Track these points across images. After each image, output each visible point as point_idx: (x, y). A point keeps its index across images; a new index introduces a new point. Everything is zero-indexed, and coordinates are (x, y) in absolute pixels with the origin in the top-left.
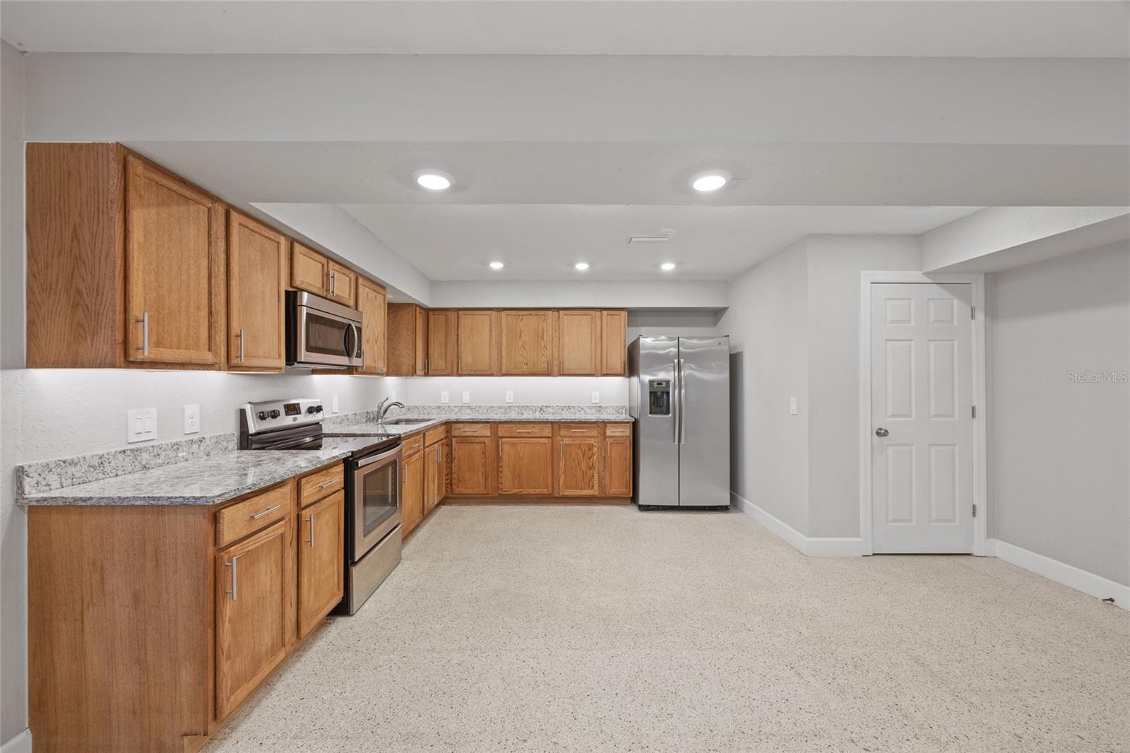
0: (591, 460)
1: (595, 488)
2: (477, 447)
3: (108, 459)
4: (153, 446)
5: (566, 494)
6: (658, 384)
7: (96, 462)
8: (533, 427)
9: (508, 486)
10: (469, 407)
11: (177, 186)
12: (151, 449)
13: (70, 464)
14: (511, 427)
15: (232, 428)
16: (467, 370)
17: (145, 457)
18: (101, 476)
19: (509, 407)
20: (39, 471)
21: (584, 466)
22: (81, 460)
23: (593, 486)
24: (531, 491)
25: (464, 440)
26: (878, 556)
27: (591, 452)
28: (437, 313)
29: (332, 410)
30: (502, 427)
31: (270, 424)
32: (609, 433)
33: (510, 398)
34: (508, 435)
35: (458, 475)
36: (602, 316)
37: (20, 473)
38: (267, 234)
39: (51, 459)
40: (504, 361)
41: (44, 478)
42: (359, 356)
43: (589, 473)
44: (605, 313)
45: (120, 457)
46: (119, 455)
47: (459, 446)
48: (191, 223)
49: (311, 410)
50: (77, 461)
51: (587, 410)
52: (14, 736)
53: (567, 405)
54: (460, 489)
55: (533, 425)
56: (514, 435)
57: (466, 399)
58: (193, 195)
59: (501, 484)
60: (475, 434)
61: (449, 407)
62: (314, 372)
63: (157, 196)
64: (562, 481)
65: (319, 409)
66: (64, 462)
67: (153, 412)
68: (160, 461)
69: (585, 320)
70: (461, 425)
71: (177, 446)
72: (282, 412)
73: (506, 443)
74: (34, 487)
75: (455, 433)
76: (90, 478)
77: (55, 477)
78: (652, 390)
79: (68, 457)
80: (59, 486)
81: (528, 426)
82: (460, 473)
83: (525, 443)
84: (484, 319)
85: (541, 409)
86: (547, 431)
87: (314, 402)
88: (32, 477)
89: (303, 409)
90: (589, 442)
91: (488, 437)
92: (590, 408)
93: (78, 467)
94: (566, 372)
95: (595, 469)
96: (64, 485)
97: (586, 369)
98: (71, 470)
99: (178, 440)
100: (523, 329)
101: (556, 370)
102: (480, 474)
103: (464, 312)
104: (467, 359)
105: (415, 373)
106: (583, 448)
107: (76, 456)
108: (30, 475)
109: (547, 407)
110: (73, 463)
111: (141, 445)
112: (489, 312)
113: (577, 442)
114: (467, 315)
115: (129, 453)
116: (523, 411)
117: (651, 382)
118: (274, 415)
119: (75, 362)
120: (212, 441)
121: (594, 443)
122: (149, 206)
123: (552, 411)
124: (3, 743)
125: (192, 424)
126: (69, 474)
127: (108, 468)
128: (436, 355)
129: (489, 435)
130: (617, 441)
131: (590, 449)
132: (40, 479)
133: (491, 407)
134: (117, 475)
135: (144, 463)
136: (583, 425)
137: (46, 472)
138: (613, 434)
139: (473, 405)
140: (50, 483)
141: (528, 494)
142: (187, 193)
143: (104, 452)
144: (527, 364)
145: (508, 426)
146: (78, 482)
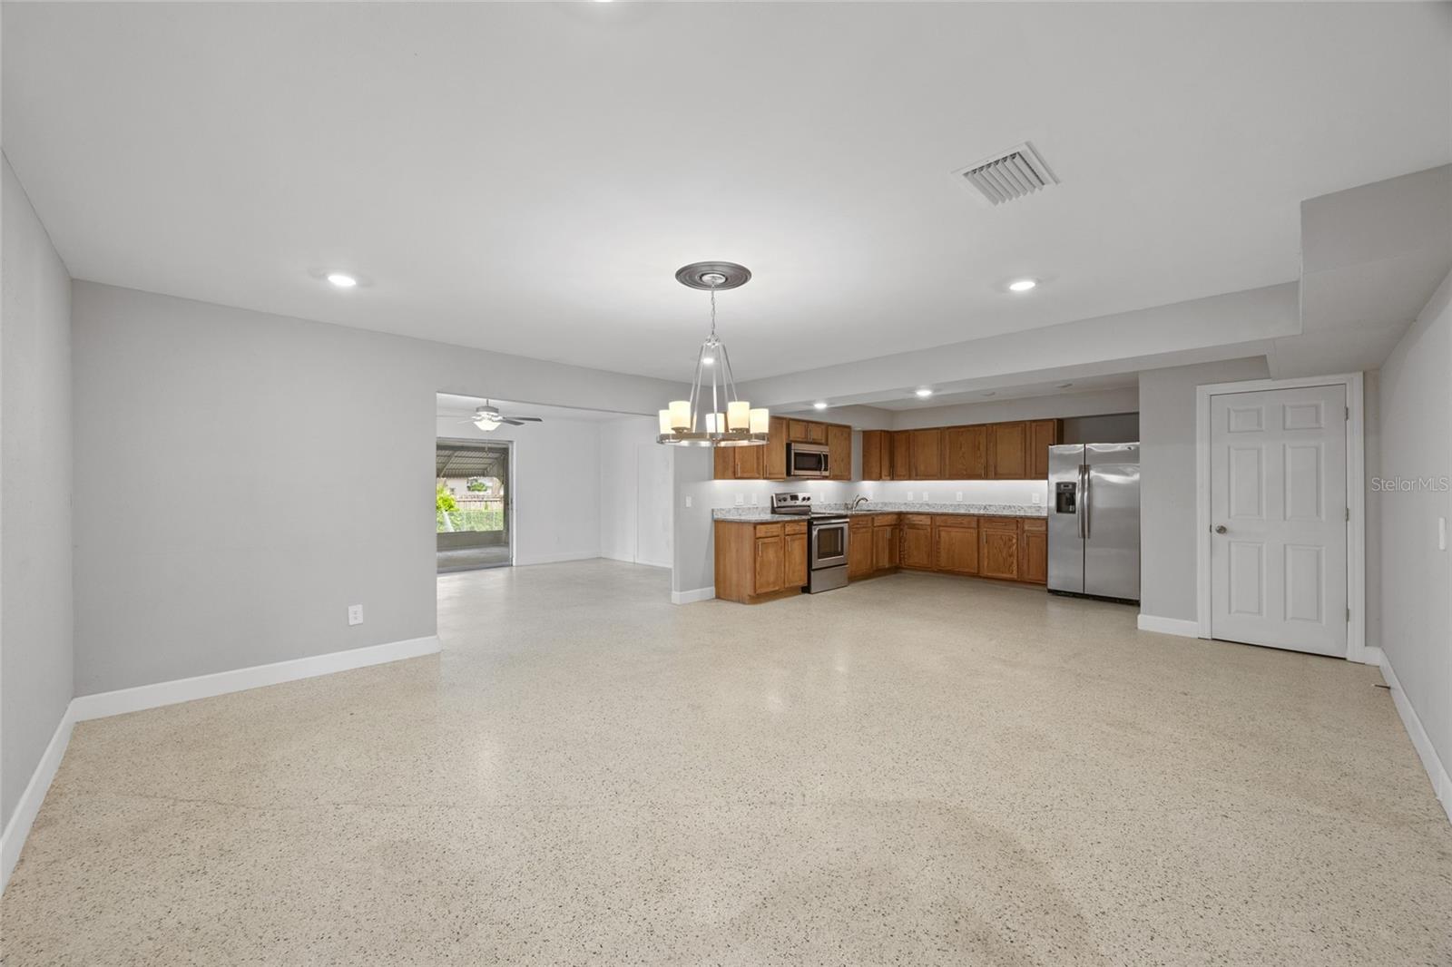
0: (1011, 548)
1: (1014, 572)
2: (922, 532)
5: (990, 575)
6: (1065, 485)
8: (961, 519)
9: (945, 564)
10: (928, 505)
14: (946, 519)
15: (769, 505)
16: (920, 475)
17: (740, 511)
21: (1004, 554)
23: (1012, 571)
24: (962, 570)
25: (913, 525)
26: (1218, 642)
27: (1011, 543)
28: (899, 434)
30: (940, 518)
31: (783, 504)
33: (959, 497)
34: (943, 524)
35: (909, 552)
36: (1031, 427)
37: (713, 510)
42: (826, 470)
43: (1009, 560)
49: (804, 499)
53: (1008, 505)
56: (948, 524)
57: (926, 498)
59: (939, 562)
60: (920, 522)
61: (913, 504)
62: (808, 479)
64: (986, 564)
65: (809, 499)
67: (742, 495)
68: (745, 513)
70: (911, 515)
71: (749, 509)
72: (789, 499)
73: (944, 530)
78: (1059, 491)
82: (910, 550)
83: (957, 531)
85: (985, 507)
86: (974, 523)
87: (807, 495)
89: (800, 498)
90: (1009, 534)
91: (929, 525)
92: (1029, 507)
94: (999, 476)
95: (1014, 557)
97: (1016, 474)
101: (991, 474)
102: (924, 552)
103: (919, 432)
104: (921, 467)
105: (881, 477)
106: (1003, 538)
109: (990, 506)
113: (999, 533)
117: (1058, 485)
118: (785, 500)
119: (724, 478)
120: (761, 509)
121: (1014, 535)
125: (754, 501)
128: (899, 464)
129: (930, 523)
130: (1033, 535)
131: (1010, 540)
133: (944, 504)
135: (740, 513)
138: (1030, 529)
139: (930, 503)
141: (958, 571)
144: (966, 470)
145: (944, 517)
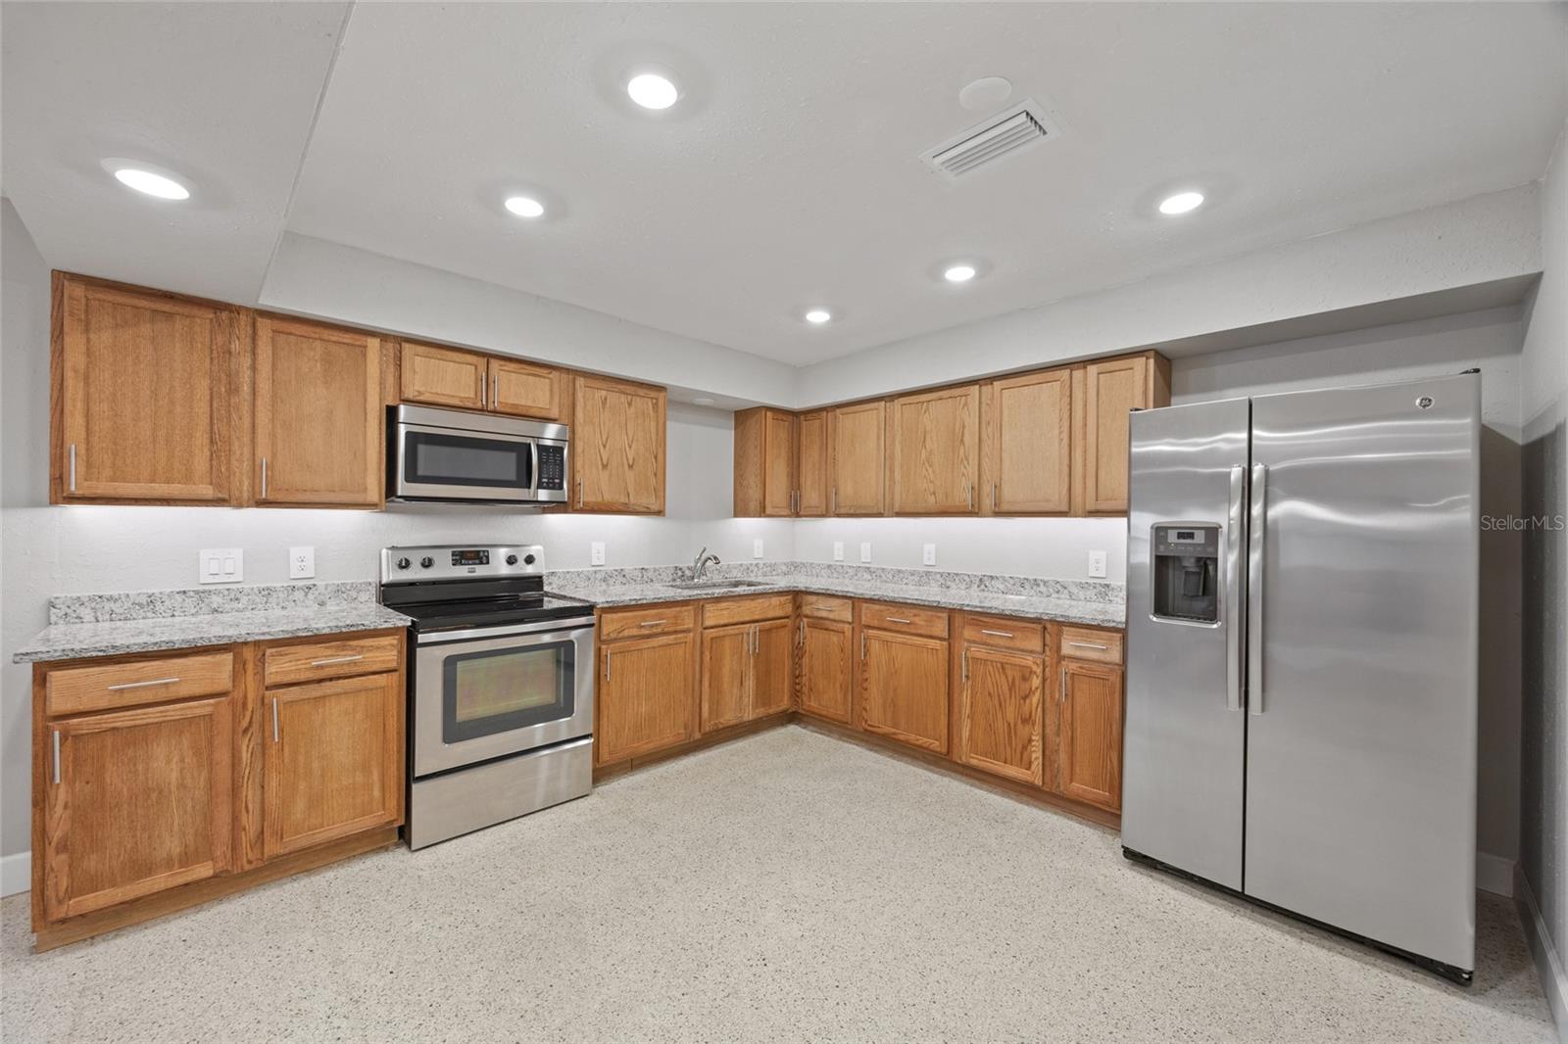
0: (1028, 701)
1: (1033, 767)
2: (835, 638)
3: (161, 598)
4: (228, 590)
5: (974, 762)
6: (1181, 536)
7: (144, 600)
8: (915, 615)
9: (877, 716)
11: (146, 303)
12: (226, 593)
13: (108, 600)
14: (881, 611)
15: (374, 576)
16: (845, 507)
18: (150, 614)
19: (928, 573)
20: (69, 603)
21: (1011, 713)
22: (123, 597)
23: (1030, 763)
24: (912, 737)
25: (818, 623)
27: (1027, 686)
28: (809, 416)
29: (591, 561)
30: (867, 608)
31: (418, 574)
32: (1067, 648)
34: (875, 623)
35: (810, 680)
36: (1085, 378)
38: (333, 339)
39: (84, 594)
40: (897, 489)
41: (75, 611)
42: (551, 486)
43: (1023, 731)
44: (1093, 369)
45: (179, 598)
46: (177, 596)
47: (811, 632)
48: (177, 339)
49: (513, 561)
50: (117, 597)
51: (1074, 590)
52: (17, 852)
53: (1031, 578)
54: (812, 703)
55: (915, 611)
56: (885, 625)
58: (177, 308)
59: (866, 711)
60: (831, 616)
61: (842, 566)
63: (114, 318)
64: (966, 734)
65: (529, 560)
66: (100, 597)
67: (238, 554)
68: (240, 605)
69: (1048, 394)
70: (814, 598)
71: (268, 592)
72: (447, 560)
73: (877, 638)
74: (61, 617)
75: (806, 610)
76: (135, 615)
77: (88, 611)
78: (1163, 551)
79: (106, 593)
80: (93, 619)
81: (907, 612)
82: (812, 676)
83: (904, 644)
84: (871, 417)
85: (981, 580)
86: (940, 627)
87: (523, 551)
88: (60, 609)
89: (498, 559)
90: (1024, 663)
91: (849, 623)
92: (1082, 586)
93: (119, 604)
94: (1005, 507)
95: (1034, 724)
96: (100, 619)
97: (1047, 501)
98: (108, 606)
99: (268, 585)
100: (928, 429)
101: (988, 503)
102: (838, 685)
103: (845, 410)
104: (847, 489)
105: (764, 512)
106: (1009, 672)
107: (117, 593)
108: (57, 606)
109: (992, 577)
110: (110, 599)
111: (213, 588)
112: (876, 405)
113: (997, 657)
114: (846, 414)
115: (192, 594)
116: (949, 583)
117: (1162, 529)
118: (428, 564)
120: (329, 589)
121: (1034, 668)
122: (99, 330)
123: (1002, 587)
124: (4, 854)
125: (302, 568)
126: (107, 608)
127: (159, 606)
128: (809, 483)
129: (850, 620)
130: (1088, 671)
131: (1025, 679)
132: (69, 611)
133: (899, 571)
134: (173, 616)
135: (215, 606)
136: (1009, 623)
137: (77, 605)
138: (1078, 654)
140: (82, 616)
141: (907, 742)
142: (167, 307)
143: (156, 591)
144: (934, 494)
145: (877, 607)
146: (118, 618)
